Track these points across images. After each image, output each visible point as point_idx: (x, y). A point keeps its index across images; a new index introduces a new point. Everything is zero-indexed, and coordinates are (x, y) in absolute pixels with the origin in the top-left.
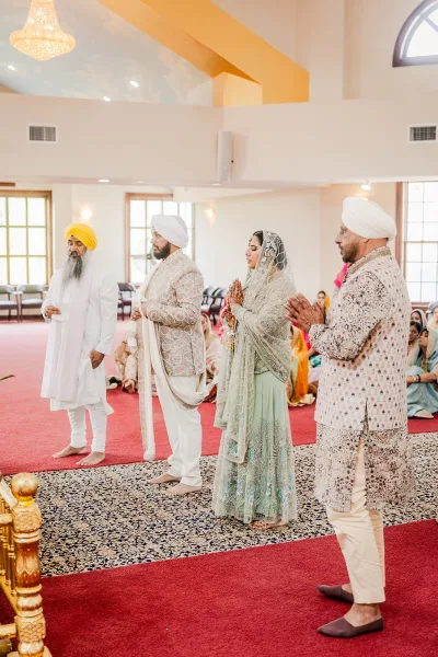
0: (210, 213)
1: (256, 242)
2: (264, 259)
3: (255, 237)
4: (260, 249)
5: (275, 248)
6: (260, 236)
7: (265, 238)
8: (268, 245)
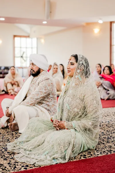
0: (43, 41)
1: (73, 60)
2: (79, 71)
3: (73, 58)
4: (76, 65)
5: (85, 64)
6: (76, 57)
7: (79, 58)
8: (81, 63)
